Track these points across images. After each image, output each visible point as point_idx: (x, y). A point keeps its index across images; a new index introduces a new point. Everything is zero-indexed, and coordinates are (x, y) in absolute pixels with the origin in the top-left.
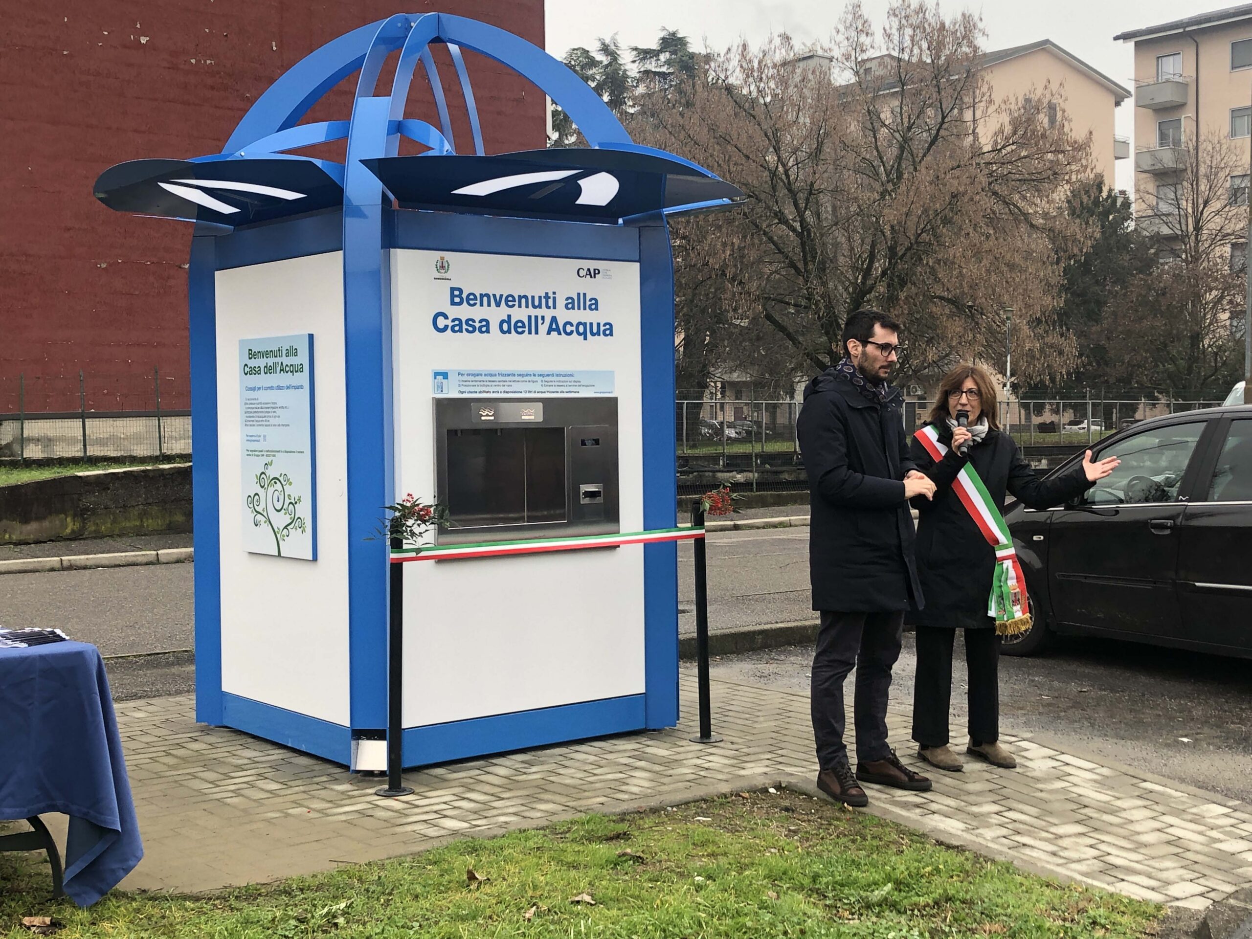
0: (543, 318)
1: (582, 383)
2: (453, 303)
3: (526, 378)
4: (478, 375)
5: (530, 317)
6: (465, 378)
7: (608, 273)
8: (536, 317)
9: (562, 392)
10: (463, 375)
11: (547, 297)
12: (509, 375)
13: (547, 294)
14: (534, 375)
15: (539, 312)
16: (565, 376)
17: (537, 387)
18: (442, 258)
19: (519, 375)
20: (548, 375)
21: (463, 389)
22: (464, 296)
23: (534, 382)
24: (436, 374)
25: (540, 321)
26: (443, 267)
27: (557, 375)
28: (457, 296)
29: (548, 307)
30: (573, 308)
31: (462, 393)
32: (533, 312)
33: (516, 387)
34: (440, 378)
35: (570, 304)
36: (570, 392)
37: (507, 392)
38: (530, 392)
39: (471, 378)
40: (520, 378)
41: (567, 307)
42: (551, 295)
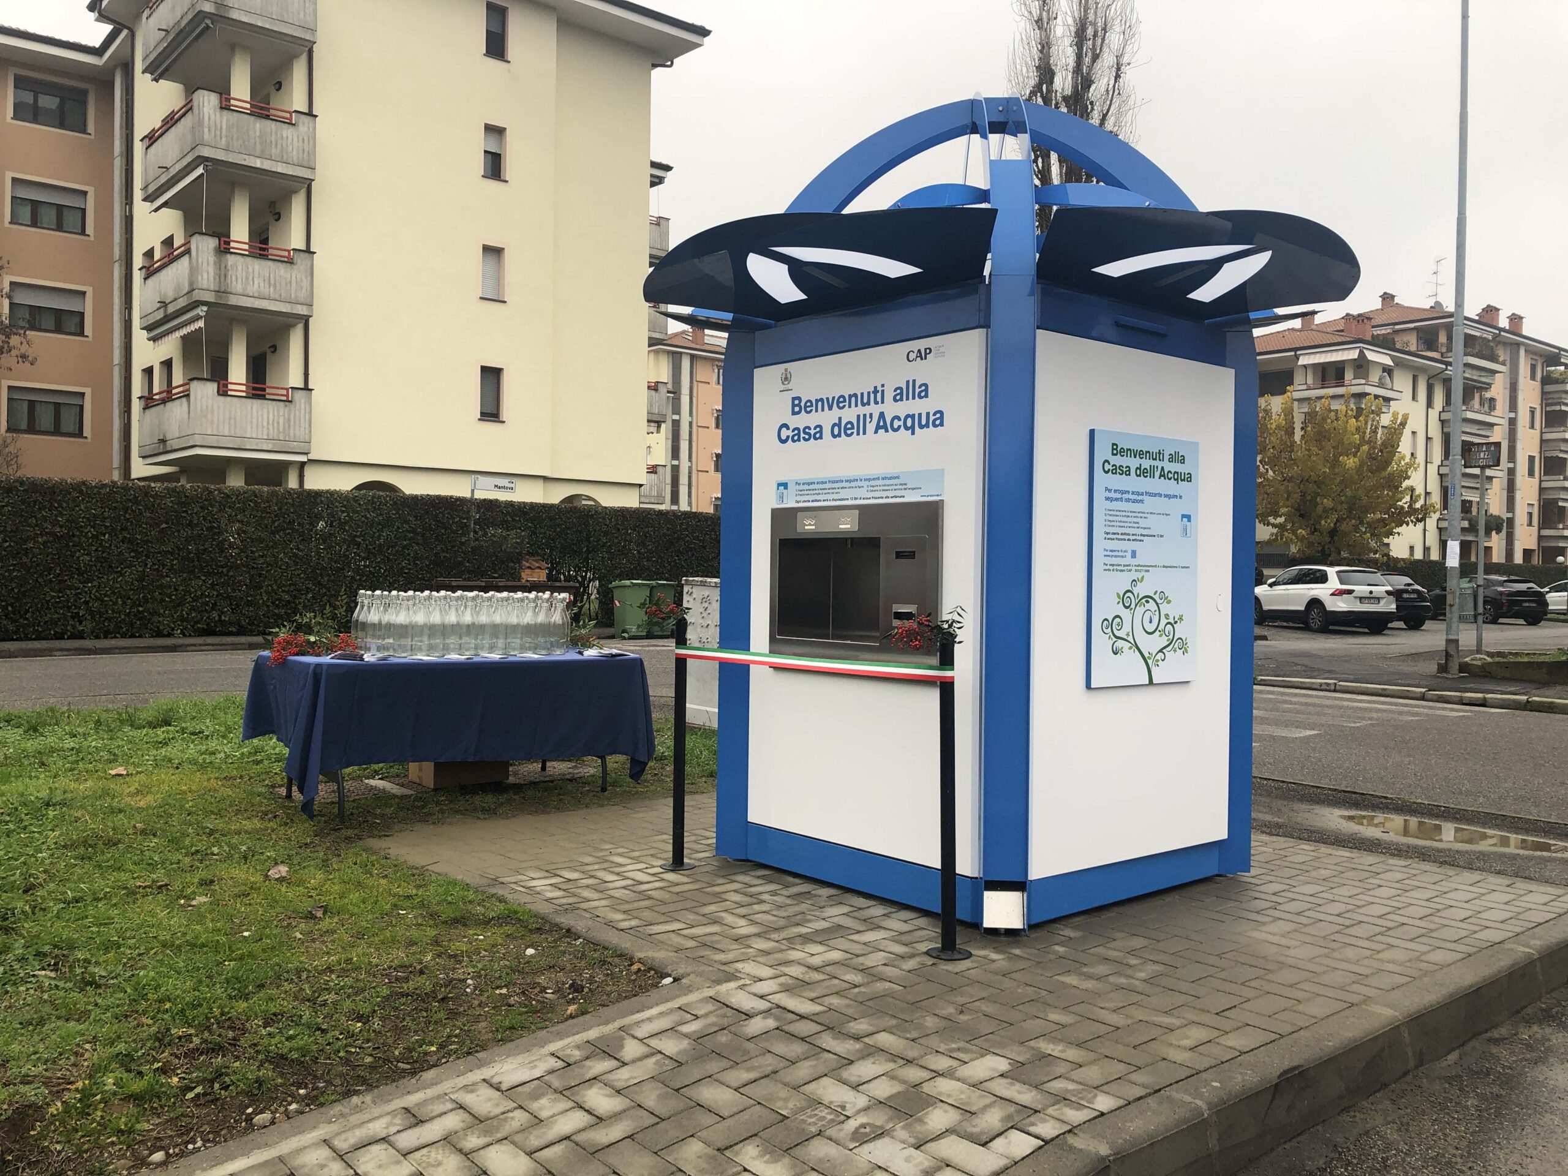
0: (871, 415)
1: (908, 486)
2: (794, 413)
3: (853, 484)
4: (811, 483)
5: (858, 416)
6: (801, 487)
7: (942, 349)
8: (865, 415)
9: (887, 497)
10: (799, 484)
11: (876, 391)
12: (837, 482)
13: (875, 388)
14: (861, 480)
15: (867, 410)
16: (890, 478)
17: (863, 493)
18: (786, 370)
19: (847, 481)
20: (874, 479)
21: (799, 498)
22: (802, 404)
23: (860, 487)
24: (779, 485)
25: (868, 420)
26: (786, 379)
27: (883, 479)
28: (798, 406)
29: (876, 403)
30: (901, 399)
31: (798, 502)
32: (862, 410)
33: (844, 494)
34: (782, 488)
35: (900, 395)
36: (896, 497)
37: (836, 500)
38: (856, 499)
39: (806, 487)
40: (847, 485)
41: (895, 400)
42: (880, 389)
